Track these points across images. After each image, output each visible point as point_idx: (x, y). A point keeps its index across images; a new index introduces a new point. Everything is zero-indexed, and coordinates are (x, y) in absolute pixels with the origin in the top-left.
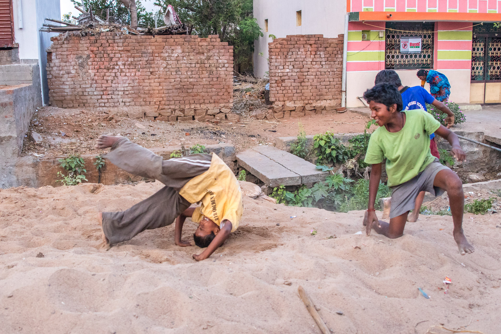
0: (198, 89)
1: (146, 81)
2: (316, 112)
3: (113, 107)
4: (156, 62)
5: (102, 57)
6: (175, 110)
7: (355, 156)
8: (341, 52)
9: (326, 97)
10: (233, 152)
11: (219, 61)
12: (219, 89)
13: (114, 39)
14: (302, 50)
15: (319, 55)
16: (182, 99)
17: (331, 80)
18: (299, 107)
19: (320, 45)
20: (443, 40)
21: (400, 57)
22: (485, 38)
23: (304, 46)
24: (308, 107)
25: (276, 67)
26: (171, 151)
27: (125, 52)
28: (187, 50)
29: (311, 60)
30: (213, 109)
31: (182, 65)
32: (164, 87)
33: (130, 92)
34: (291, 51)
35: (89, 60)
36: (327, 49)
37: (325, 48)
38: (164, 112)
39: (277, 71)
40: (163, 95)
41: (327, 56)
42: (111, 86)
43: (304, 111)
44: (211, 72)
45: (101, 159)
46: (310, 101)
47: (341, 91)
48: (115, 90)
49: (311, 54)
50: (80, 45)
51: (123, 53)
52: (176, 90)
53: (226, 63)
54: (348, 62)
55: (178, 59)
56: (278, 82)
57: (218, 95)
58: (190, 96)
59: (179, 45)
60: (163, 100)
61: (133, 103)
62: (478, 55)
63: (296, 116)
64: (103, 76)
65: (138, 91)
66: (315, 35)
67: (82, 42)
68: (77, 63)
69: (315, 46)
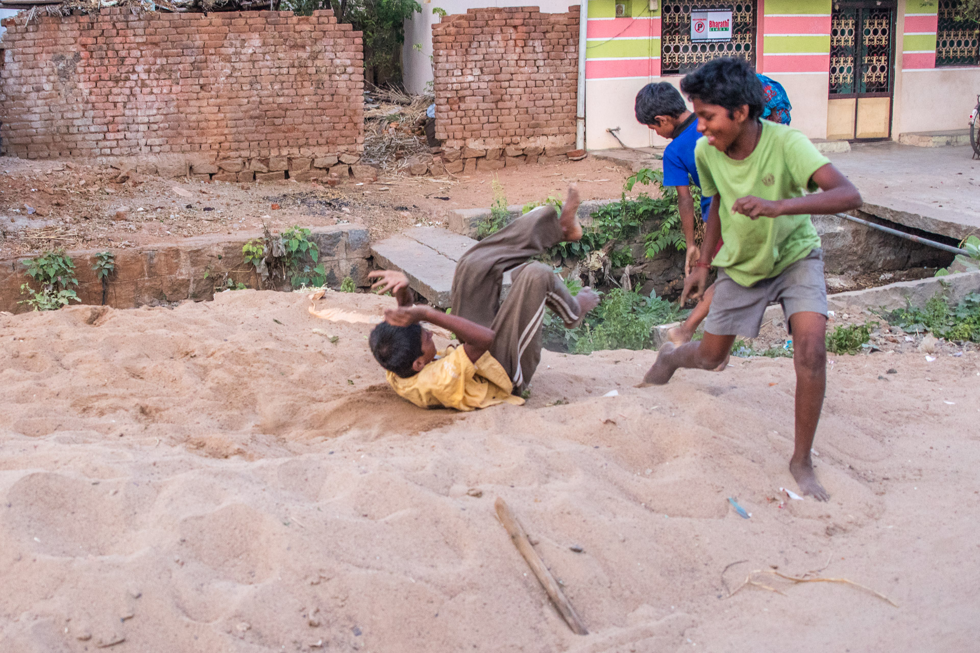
0: (293, 117)
1: (192, 103)
2: (528, 159)
3: (129, 155)
4: (211, 65)
5: (104, 56)
6: (249, 160)
7: (604, 244)
8: (574, 41)
9: (546, 130)
10: (366, 240)
11: (334, 61)
12: (336, 116)
13: (127, 22)
14: (498, 37)
15: (532, 48)
16: (263, 137)
17: (556, 95)
18: (493, 150)
19: (533, 28)
20: (775, 15)
21: (690, 49)
22: (857, 11)
23: (501, 30)
24: (511, 150)
25: (447, 72)
26: (244, 241)
27: (150, 46)
28: (271, 41)
29: (516, 57)
30: (325, 158)
31: (263, 70)
32: (227, 115)
33: (161, 125)
34: (476, 39)
35: (78, 64)
36: (548, 35)
37: (544, 33)
38: (229, 165)
39: (449, 80)
40: (226, 131)
41: (548, 48)
42: (124, 115)
43: (503, 158)
44: (320, 84)
45: (106, 258)
46: (514, 139)
47: (576, 118)
48: (131, 121)
49: (516, 45)
50: (60, 34)
51: (145, 48)
52: (252, 121)
53: (349, 66)
54: (588, 60)
55: (254, 58)
56: (451, 101)
57: (334, 129)
58: (279, 131)
59: (255, 30)
60: (226, 140)
61: (167, 147)
62: (842, 44)
63: (487, 168)
64: (107, 95)
65: (176, 124)
66: (522, 8)
67: (65, 28)
68: (56, 69)
69: (524, 29)
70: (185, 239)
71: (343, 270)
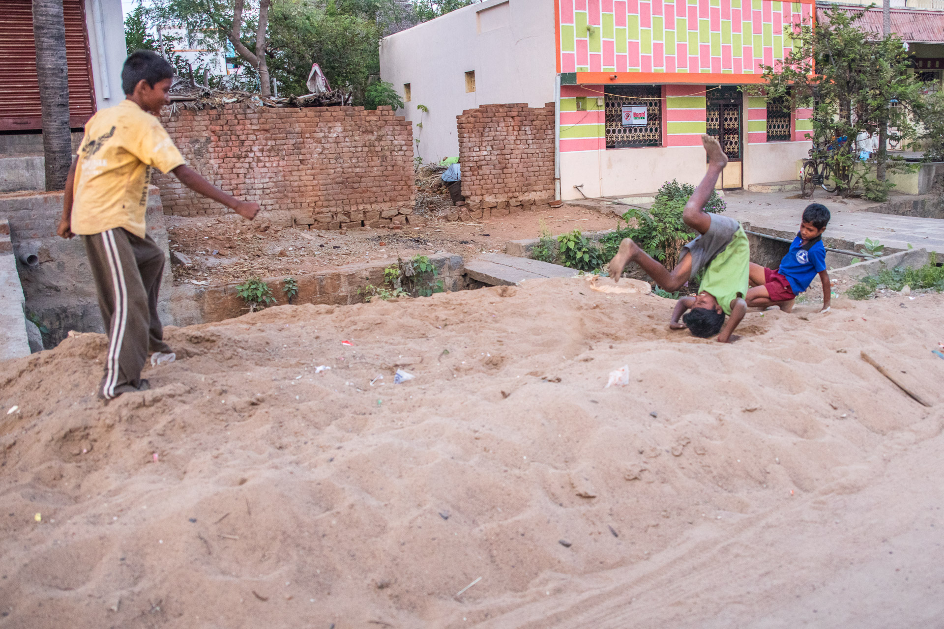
0: (366, 182)
1: (294, 173)
2: (524, 208)
4: (307, 146)
5: (229, 139)
6: (336, 214)
8: (551, 127)
9: (535, 188)
10: (461, 263)
11: (394, 142)
12: (396, 181)
13: (245, 114)
14: (502, 124)
15: (524, 132)
16: (345, 197)
17: (541, 164)
18: (501, 202)
19: (524, 118)
20: (672, 109)
21: (622, 131)
22: (720, 105)
23: (504, 120)
25: (470, 149)
26: (383, 266)
27: (262, 132)
28: (350, 128)
29: (514, 138)
30: (388, 210)
31: (344, 149)
32: (320, 181)
33: (273, 190)
34: (488, 126)
35: (209, 145)
36: (534, 123)
37: (531, 121)
38: (322, 218)
39: (471, 154)
40: (319, 193)
41: (534, 132)
42: (245, 183)
43: (508, 208)
44: (384, 158)
46: (515, 194)
47: (554, 179)
48: (250, 187)
49: (514, 130)
50: (196, 123)
51: (259, 133)
52: (337, 186)
53: (404, 145)
54: (562, 139)
55: (338, 140)
56: (472, 168)
57: (395, 190)
58: (357, 192)
59: (338, 120)
60: (320, 200)
61: (277, 206)
62: (712, 127)
63: (498, 215)
64: (232, 169)
65: (283, 189)
66: (517, 104)
67: (199, 118)
68: (192, 150)
69: (519, 118)
70: (339, 267)
71: (447, 284)
